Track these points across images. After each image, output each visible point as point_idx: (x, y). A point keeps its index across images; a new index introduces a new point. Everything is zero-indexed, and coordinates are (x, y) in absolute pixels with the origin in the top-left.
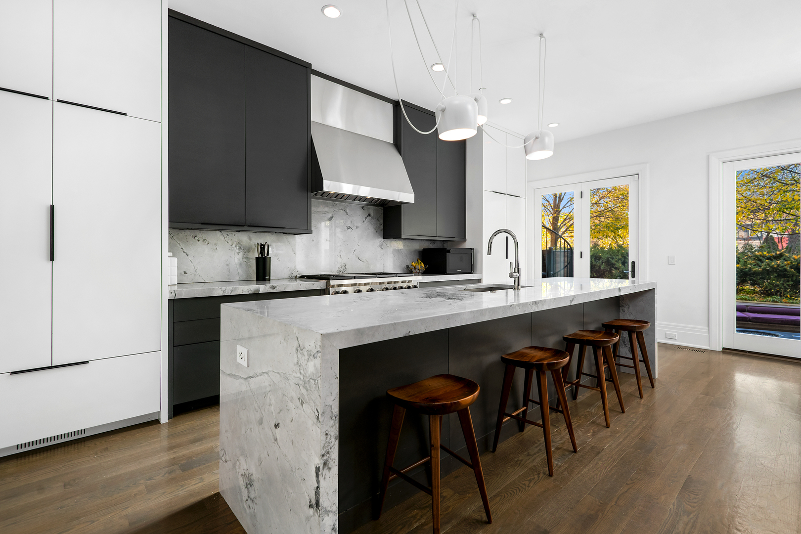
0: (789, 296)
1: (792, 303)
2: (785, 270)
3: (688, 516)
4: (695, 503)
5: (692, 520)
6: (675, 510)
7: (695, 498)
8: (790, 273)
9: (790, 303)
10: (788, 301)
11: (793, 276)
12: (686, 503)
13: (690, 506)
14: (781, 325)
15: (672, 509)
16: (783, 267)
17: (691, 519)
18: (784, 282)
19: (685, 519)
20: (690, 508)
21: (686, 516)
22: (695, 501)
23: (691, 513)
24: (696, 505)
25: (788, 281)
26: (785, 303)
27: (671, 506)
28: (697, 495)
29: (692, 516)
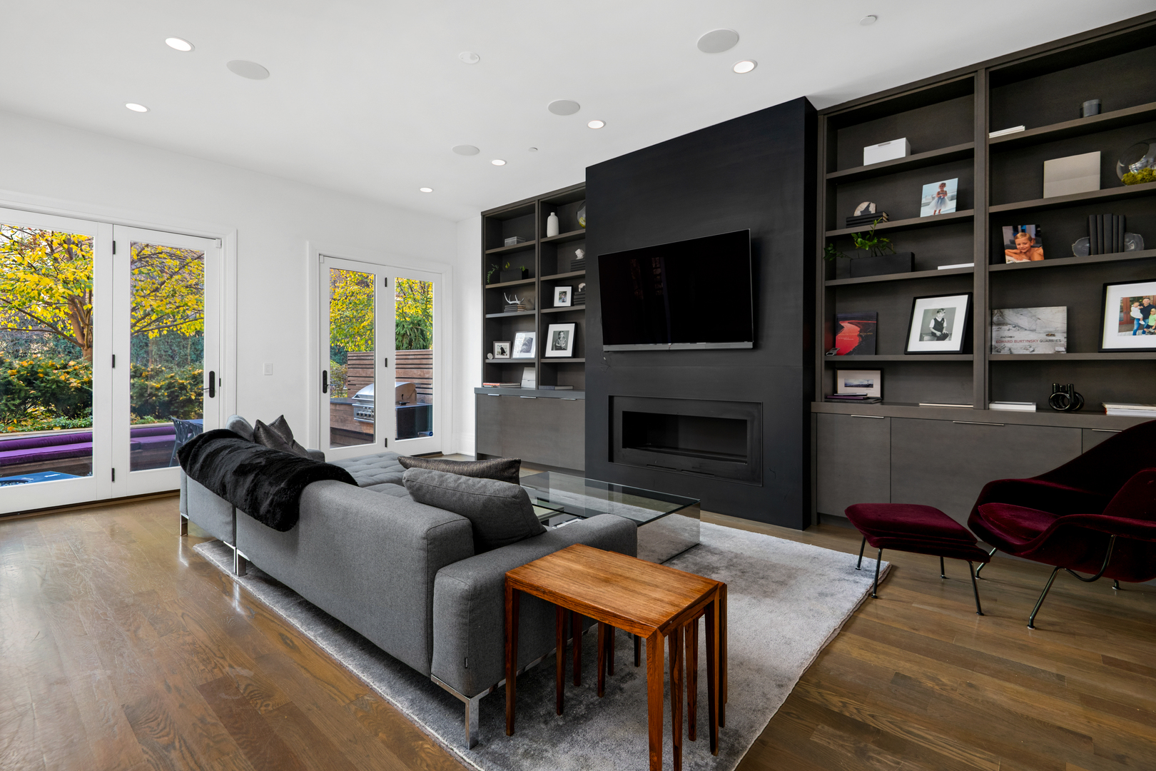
0: (15, 421)
1: (23, 431)
2: (10, 383)
3: (174, 748)
4: (165, 728)
5: (183, 748)
6: (154, 757)
7: (159, 725)
8: (17, 387)
9: (19, 431)
10: (15, 429)
11: (20, 390)
12: (157, 738)
13: (163, 736)
14: (19, 466)
15: (150, 758)
16: (5, 378)
17: (180, 747)
18: (7, 401)
19: (174, 755)
20: (166, 738)
21: (172, 751)
22: (162, 725)
23: (173, 743)
24: (167, 730)
25: (14, 400)
26: (13, 432)
27: (146, 756)
28: (156, 719)
29: (177, 744)
